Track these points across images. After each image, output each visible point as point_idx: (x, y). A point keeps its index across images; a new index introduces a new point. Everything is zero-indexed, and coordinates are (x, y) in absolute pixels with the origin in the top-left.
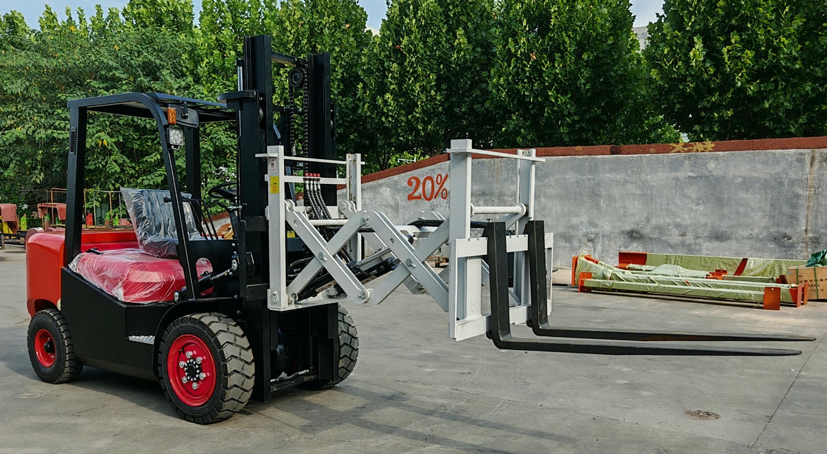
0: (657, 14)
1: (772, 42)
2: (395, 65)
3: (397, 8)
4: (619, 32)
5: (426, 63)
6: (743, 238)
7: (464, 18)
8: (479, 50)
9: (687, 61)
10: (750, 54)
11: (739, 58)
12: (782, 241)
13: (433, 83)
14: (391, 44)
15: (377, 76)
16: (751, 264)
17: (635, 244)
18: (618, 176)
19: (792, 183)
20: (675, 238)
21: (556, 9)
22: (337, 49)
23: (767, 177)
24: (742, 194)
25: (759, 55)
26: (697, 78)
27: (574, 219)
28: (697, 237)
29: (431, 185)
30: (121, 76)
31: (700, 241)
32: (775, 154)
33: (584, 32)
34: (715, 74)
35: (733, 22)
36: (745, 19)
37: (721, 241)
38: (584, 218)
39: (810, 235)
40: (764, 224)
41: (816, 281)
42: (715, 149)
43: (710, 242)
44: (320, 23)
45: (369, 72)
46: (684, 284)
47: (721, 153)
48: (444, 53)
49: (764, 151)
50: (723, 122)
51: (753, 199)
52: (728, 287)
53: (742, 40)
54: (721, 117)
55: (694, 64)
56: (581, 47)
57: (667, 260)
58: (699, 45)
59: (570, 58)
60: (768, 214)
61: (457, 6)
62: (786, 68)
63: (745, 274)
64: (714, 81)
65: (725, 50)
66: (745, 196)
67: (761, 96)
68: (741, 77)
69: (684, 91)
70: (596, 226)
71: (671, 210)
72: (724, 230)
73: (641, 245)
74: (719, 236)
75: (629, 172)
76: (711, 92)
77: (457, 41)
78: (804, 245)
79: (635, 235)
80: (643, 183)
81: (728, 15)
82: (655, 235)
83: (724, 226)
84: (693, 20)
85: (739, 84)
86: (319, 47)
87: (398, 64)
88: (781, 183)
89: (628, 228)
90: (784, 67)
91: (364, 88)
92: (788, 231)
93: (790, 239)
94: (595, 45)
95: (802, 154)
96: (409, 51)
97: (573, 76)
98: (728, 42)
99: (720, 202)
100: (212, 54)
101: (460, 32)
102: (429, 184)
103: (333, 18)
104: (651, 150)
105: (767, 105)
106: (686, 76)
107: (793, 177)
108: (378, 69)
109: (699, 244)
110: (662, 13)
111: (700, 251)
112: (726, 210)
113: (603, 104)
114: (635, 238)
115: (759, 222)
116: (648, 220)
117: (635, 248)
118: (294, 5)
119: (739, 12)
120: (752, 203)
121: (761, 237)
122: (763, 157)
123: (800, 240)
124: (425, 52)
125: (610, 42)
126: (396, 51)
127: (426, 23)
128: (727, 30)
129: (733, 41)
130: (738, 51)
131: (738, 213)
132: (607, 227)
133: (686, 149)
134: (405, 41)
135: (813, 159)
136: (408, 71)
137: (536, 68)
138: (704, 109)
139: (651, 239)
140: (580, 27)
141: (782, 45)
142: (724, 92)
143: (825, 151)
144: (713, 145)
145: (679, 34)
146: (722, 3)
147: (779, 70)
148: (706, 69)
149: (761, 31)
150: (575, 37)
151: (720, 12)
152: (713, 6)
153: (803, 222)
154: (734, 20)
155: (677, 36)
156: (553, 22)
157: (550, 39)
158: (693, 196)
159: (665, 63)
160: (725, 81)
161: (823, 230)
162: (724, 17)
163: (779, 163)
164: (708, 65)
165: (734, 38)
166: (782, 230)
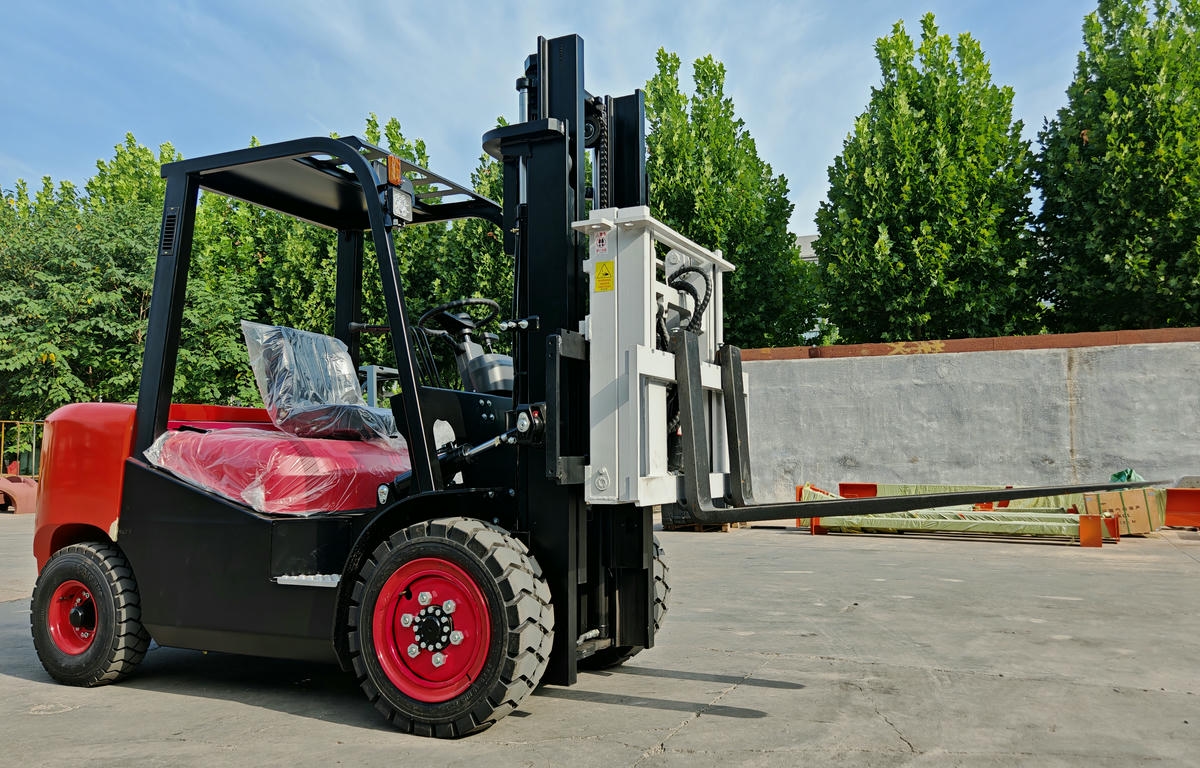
0: (822, 203)
2: (487, 256)
3: (488, 187)
4: (776, 222)
9: (872, 259)
10: (946, 247)
11: (933, 252)
12: (1044, 465)
14: (480, 230)
15: (460, 270)
17: (850, 475)
18: (822, 386)
19: (1048, 390)
20: (904, 466)
21: (701, 191)
22: (403, 237)
23: (1016, 384)
24: (986, 406)
25: (959, 250)
26: (884, 274)
27: (765, 443)
28: (932, 463)
30: (83, 265)
31: (937, 468)
32: (1020, 355)
33: (736, 220)
34: (905, 271)
35: (921, 210)
36: (935, 207)
37: (964, 468)
38: (779, 442)
39: (1078, 456)
40: (1016, 444)
41: (1124, 509)
42: (946, 350)
43: (949, 469)
45: (450, 265)
46: (956, 517)
47: (954, 354)
49: (1008, 352)
51: (1001, 412)
52: (1019, 519)
53: (934, 232)
55: (879, 258)
58: (884, 236)
60: (1021, 430)
62: (986, 265)
64: (905, 279)
65: (915, 242)
66: (989, 409)
67: (960, 298)
68: (938, 274)
69: (868, 291)
70: (794, 452)
71: (895, 428)
72: (967, 452)
73: (858, 476)
74: (959, 462)
75: (836, 381)
76: (902, 292)
78: (1071, 470)
80: (855, 394)
81: (914, 204)
82: (877, 462)
83: (966, 448)
84: (874, 207)
85: (935, 283)
87: (492, 256)
88: (1034, 391)
89: (838, 454)
90: (984, 264)
91: (442, 285)
92: (1049, 453)
93: (1052, 462)
94: (750, 236)
95: (1056, 355)
98: (916, 233)
99: (957, 415)
104: (863, 351)
105: (968, 309)
106: (870, 273)
107: (1049, 383)
108: (462, 262)
109: (936, 472)
110: (827, 201)
112: (967, 427)
113: (761, 309)
114: (849, 467)
115: (1010, 441)
116: (866, 443)
117: (851, 478)
119: (927, 199)
120: (999, 418)
121: (1015, 460)
122: (1008, 358)
123: (1066, 463)
125: (767, 234)
126: (488, 239)
128: (915, 221)
129: (924, 232)
130: (931, 244)
131: (983, 431)
132: (811, 454)
133: (908, 350)
135: (1071, 360)
136: (505, 265)
138: (895, 312)
139: (871, 467)
140: (732, 214)
141: (981, 238)
142: (916, 293)
143: (1084, 350)
144: (943, 345)
145: (859, 222)
146: (907, 188)
147: (979, 268)
148: (895, 264)
149: (953, 223)
150: (725, 226)
151: (906, 198)
152: (896, 191)
153: (1066, 440)
154: (923, 208)
155: (856, 225)
156: (698, 205)
157: (695, 226)
158: (923, 410)
159: (844, 256)
160: (916, 280)
161: (1093, 451)
162: (909, 205)
163: (1028, 366)
164: (896, 259)
165: (925, 228)
166: (1042, 451)
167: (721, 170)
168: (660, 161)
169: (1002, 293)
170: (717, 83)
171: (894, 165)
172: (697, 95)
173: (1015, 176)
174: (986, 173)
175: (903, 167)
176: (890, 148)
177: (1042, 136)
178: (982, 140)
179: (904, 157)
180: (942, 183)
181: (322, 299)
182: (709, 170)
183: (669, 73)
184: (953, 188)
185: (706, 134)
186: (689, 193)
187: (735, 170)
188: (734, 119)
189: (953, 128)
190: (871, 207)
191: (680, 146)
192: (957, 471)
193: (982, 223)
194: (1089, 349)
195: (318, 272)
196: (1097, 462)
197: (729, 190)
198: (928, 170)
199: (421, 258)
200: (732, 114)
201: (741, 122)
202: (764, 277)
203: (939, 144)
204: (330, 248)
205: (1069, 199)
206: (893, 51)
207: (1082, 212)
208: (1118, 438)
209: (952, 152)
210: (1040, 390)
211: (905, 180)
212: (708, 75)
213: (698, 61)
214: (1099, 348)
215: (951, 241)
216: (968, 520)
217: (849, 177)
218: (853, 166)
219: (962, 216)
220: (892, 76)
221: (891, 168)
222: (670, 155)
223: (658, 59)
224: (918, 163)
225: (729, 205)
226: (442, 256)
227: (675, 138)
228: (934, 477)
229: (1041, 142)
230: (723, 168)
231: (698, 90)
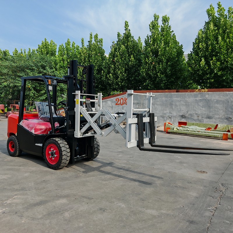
1: (226, 59)
2: (113, 66)
3: (114, 49)
4: (179, 56)
5: (122, 65)
6: (217, 118)
8: (138, 61)
9: (200, 65)
10: (219, 63)
11: (216, 64)
12: (229, 119)
13: (124, 71)
14: (112, 60)
15: (107, 69)
16: (219, 126)
17: (183, 119)
18: (178, 99)
20: (196, 118)
21: (160, 50)
22: (96, 61)
25: (222, 63)
26: (202, 70)
28: (202, 118)
29: (122, 101)
30: (35, 68)
32: (226, 93)
33: (169, 56)
34: (208, 69)
35: (214, 53)
36: (217, 53)
38: (168, 111)
40: (223, 114)
42: (208, 91)
43: (206, 119)
44: (91, 53)
45: (105, 67)
46: (198, 131)
47: (210, 93)
48: (127, 62)
49: (223, 92)
50: (210, 83)
51: (220, 106)
53: (216, 59)
54: (210, 82)
56: (168, 61)
57: (193, 124)
58: (203, 60)
59: (164, 64)
60: (224, 111)
61: (131, 49)
63: (217, 129)
64: (208, 71)
65: (211, 62)
66: (217, 106)
67: (222, 76)
68: (216, 70)
69: (199, 74)
70: (172, 114)
71: (194, 109)
72: (211, 115)
73: (185, 119)
74: (209, 117)
75: (182, 98)
76: (207, 74)
77: (131, 59)
79: (183, 116)
80: (186, 101)
82: (190, 117)
84: (201, 53)
85: (216, 72)
86: (91, 60)
88: (228, 102)
89: (181, 114)
91: (104, 72)
92: (231, 116)
93: (231, 118)
94: (172, 60)
96: (117, 62)
97: (165, 69)
98: (212, 59)
99: (209, 107)
100: (61, 62)
101: (132, 56)
103: (95, 52)
104: (188, 91)
106: (199, 70)
108: (108, 67)
112: (211, 110)
113: (174, 77)
116: (187, 112)
117: (183, 120)
118: (84, 48)
119: (215, 51)
120: (219, 108)
121: (222, 118)
122: (223, 94)
124: (122, 62)
125: (176, 59)
126: (113, 62)
127: (122, 54)
128: (212, 56)
129: (214, 59)
130: (215, 62)
131: (215, 111)
132: (175, 114)
133: (199, 91)
134: (116, 59)
136: (117, 68)
137: (154, 67)
138: (205, 79)
139: (188, 118)
140: (167, 55)
141: (229, 60)
142: (211, 74)
146: (210, 48)
148: (205, 67)
149: (222, 56)
151: (210, 50)
155: (197, 58)
157: (158, 58)
158: (201, 105)
159: (193, 65)
160: (211, 71)
162: (211, 52)
164: (206, 66)
166: (229, 116)
168: (151, 42)
180: (219, 46)
182: (163, 44)
184: (222, 48)
186: (158, 50)
189: (225, 32)
192: (208, 120)
197: (167, 49)
198: (216, 43)
202: (175, 70)
203: (219, 36)
209: (223, 38)
210: (230, 102)
211: (210, 46)
212: (165, 20)
216: (201, 133)
218: (197, 43)
219: (224, 55)
220: (210, 18)
223: (154, 16)
224: (214, 41)
225: (167, 53)
228: (203, 121)
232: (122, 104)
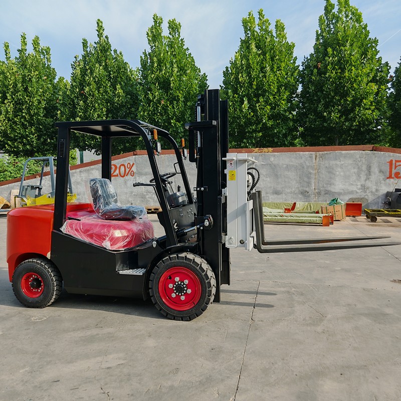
0: (220, 86)
1: (277, 102)
2: (82, 102)
5: (99, 102)
7: (119, 79)
8: (129, 97)
9: (241, 111)
10: (269, 107)
11: (263, 109)
12: (305, 194)
13: (105, 113)
14: (78, 90)
15: (69, 107)
16: (297, 206)
19: (308, 167)
21: (173, 79)
22: (41, 90)
23: (297, 165)
24: (286, 173)
25: (272, 108)
26: (245, 117)
28: (267, 193)
29: (124, 169)
32: (300, 154)
33: (187, 92)
34: (253, 116)
36: (265, 91)
37: (278, 195)
39: (317, 191)
40: (296, 186)
41: (335, 212)
42: (273, 151)
43: (273, 195)
44: (29, 75)
45: (64, 105)
46: (281, 216)
47: (276, 153)
48: (109, 97)
49: (295, 153)
51: (291, 174)
52: (302, 217)
53: (264, 101)
55: (244, 110)
56: (186, 99)
58: (246, 102)
59: (181, 104)
60: (298, 181)
61: (115, 72)
62: (283, 115)
63: (296, 210)
64: (253, 119)
65: (257, 105)
66: (287, 173)
67: (272, 127)
68: (265, 118)
69: (240, 123)
74: (277, 193)
78: (314, 195)
81: (257, 89)
83: (279, 188)
85: (264, 121)
86: (30, 89)
88: (303, 167)
91: (61, 113)
92: (307, 189)
93: (308, 193)
95: (311, 154)
96: (90, 95)
97: (183, 113)
98: (258, 101)
99: (276, 176)
101: (118, 86)
102: (122, 169)
103: (37, 73)
104: (243, 151)
105: (276, 131)
106: (241, 116)
107: (308, 164)
108: (70, 104)
109: (268, 196)
110: (222, 85)
111: (268, 200)
112: (280, 180)
115: (294, 185)
118: (13, 64)
120: (291, 177)
121: (296, 192)
122: (294, 155)
123: (313, 193)
124: (99, 96)
126: (81, 95)
127: (98, 80)
128: (257, 96)
130: (263, 106)
131: (285, 182)
133: (259, 151)
134: (87, 89)
135: (316, 156)
136: (90, 106)
137: (165, 108)
138: (249, 132)
140: (185, 89)
141: (282, 104)
142: (257, 124)
143: (321, 153)
144: (272, 150)
145: (237, 96)
146: (255, 83)
147: (280, 116)
148: (250, 113)
149: (271, 97)
150: (183, 94)
151: (254, 87)
152: (251, 84)
153: (313, 185)
154: (260, 91)
155: (235, 97)
156: (172, 85)
157: (171, 94)
159: (230, 109)
160: (257, 119)
161: (322, 189)
162: (255, 90)
163: (302, 158)
164: (250, 111)
165: (261, 100)
166: (305, 189)
167: (181, 70)
168: (156, 65)
169: (287, 125)
170: (178, 31)
171: (250, 73)
172: (169, 35)
173: (294, 80)
174: (283, 77)
175: (253, 74)
176: (249, 66)
177: (303, 63)
178: (283, 65)
179: (254, 70)
180: (268, 82)
181: (6, 117)
182: (176, 70)
183: (158, 25)
184: (272, 84)
185: (174, 53)
186: (168, 79)
187: (186, 70)
188: (185, 47)
189: (272, 59)
190: (241, 90)
191: (164, 58)
192: (276, 196)
193: (282, 98)
194: (323, 153)
195: (3, 105)
196: (323, 193)
197: (184, 79)
198: (263, 76)
199: (50, 100)
200: (184, 45)
201: (188, 49)
203: (267, 65)
204: (8, 95)
205: (313, 90)
206: (249, 24)
207: (317, 96)
208: (330, 184)
209: (272, 69)
210: (305, 167)
211: (254, 79)
212: (174, 27)
213: (170, 21)
214: (326, 152)
215: (270, 104)
216: (285, 218)
217: (233, 77)
218: (234, 72)
219: (275, 95)
220: (248, 34)
221: (249, 74)
222: (160, 62)
224: (259, 73)
225: (184, 85)
226: (60, 100)
227: (162, 55)
228: (267, 198)
229: (303, 66)
230: (182, 69)
231: (170, 33)
232: (122, 175)
